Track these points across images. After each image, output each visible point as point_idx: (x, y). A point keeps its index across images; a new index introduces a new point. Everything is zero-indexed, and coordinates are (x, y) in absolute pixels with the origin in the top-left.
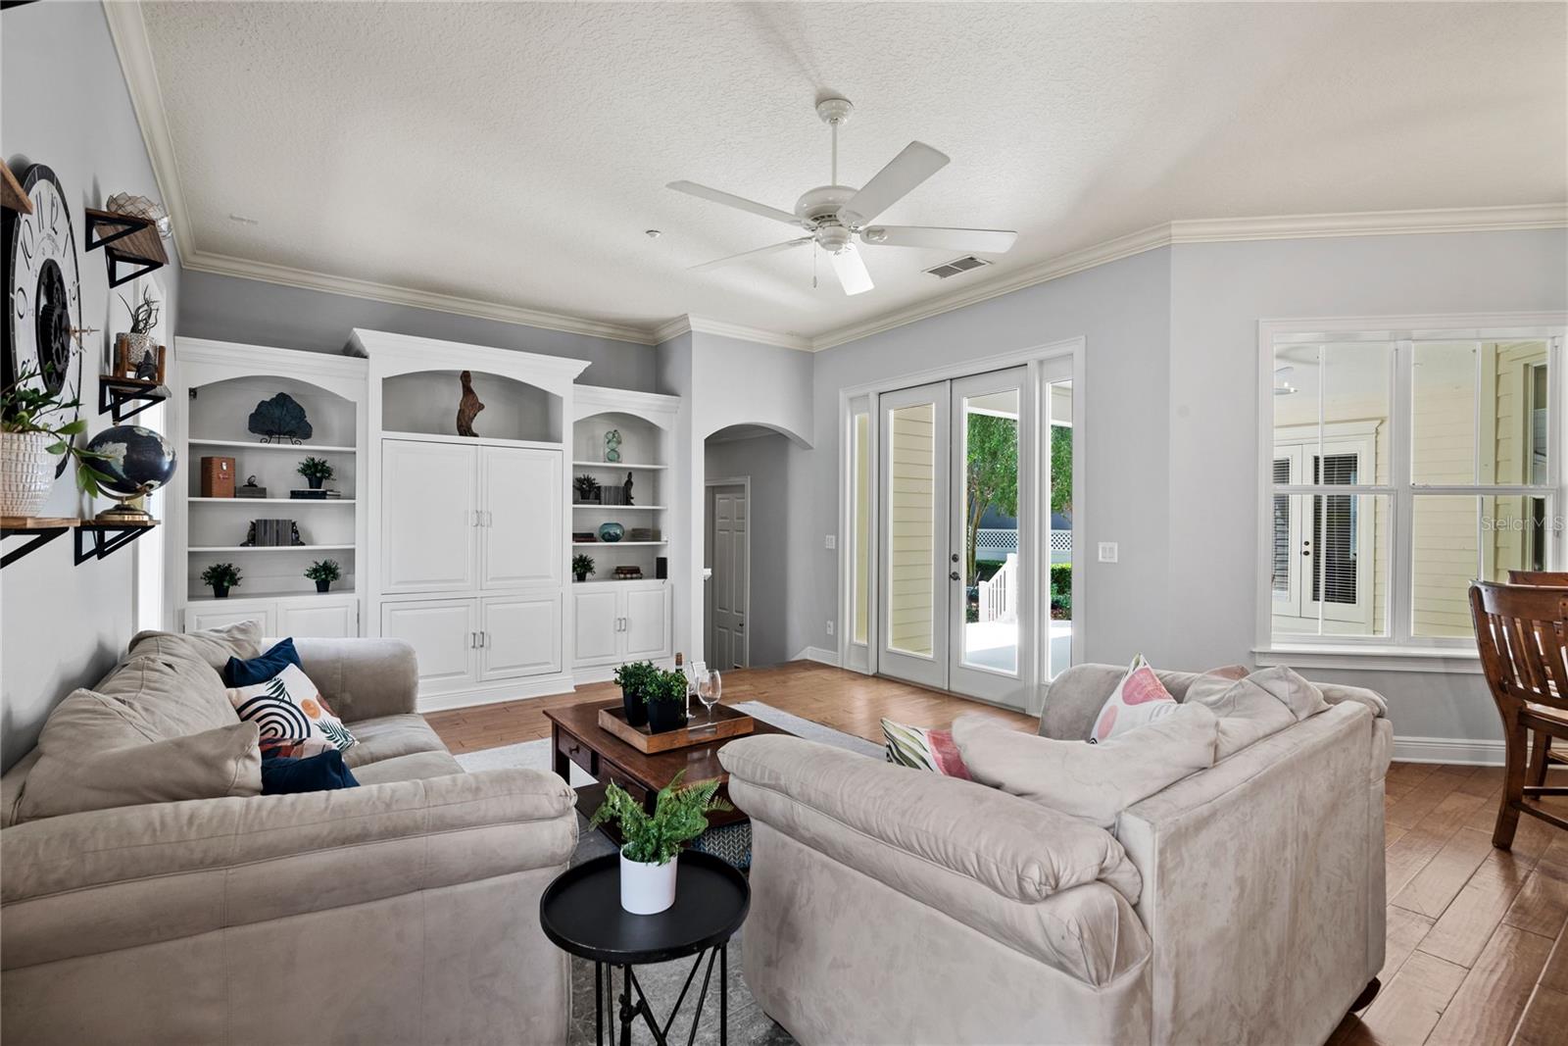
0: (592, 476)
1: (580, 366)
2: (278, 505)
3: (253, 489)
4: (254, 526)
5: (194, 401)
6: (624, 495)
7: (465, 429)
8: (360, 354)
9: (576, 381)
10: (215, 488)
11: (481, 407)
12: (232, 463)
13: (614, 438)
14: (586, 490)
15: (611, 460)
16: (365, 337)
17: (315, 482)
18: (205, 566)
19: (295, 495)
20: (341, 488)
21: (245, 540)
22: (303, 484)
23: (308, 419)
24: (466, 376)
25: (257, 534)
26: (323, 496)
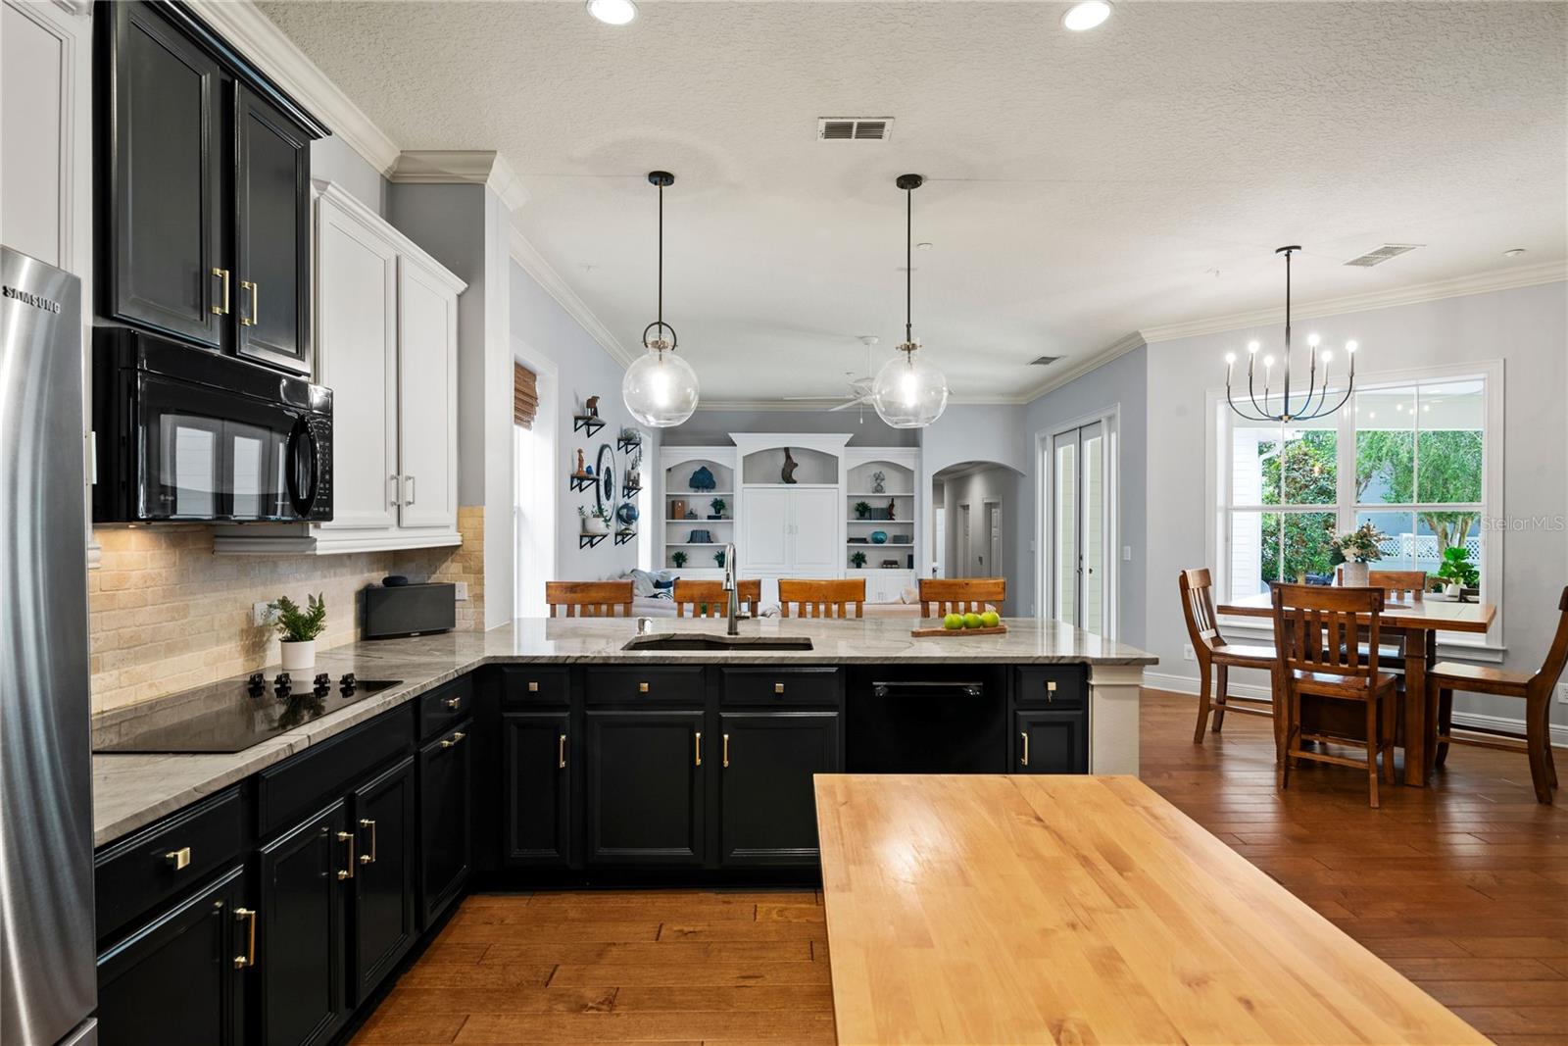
0: (867, 501)
1: (848, 437)
2: (702, 523)
3: (692, 515)
4: (692, 533)
5: (670, 474)
6: (888, 513)
7: (787, 478)
8: (734, 445)
9: (846, 446)
10: (676, 516)
11: (796, 465)
12: (683, 503)
13: (879, 478)
14: (863, 511)
15: (877, 491)
16: (734, 436)
17: (717, 511)
18: (673, 552)
19: (709, 517)
20: (728, 513)
21: (688, 540)
22: (712, 512)
23: (714, 479)
24: (787, 450)
25: (695, 537)
26: (719, 518)
